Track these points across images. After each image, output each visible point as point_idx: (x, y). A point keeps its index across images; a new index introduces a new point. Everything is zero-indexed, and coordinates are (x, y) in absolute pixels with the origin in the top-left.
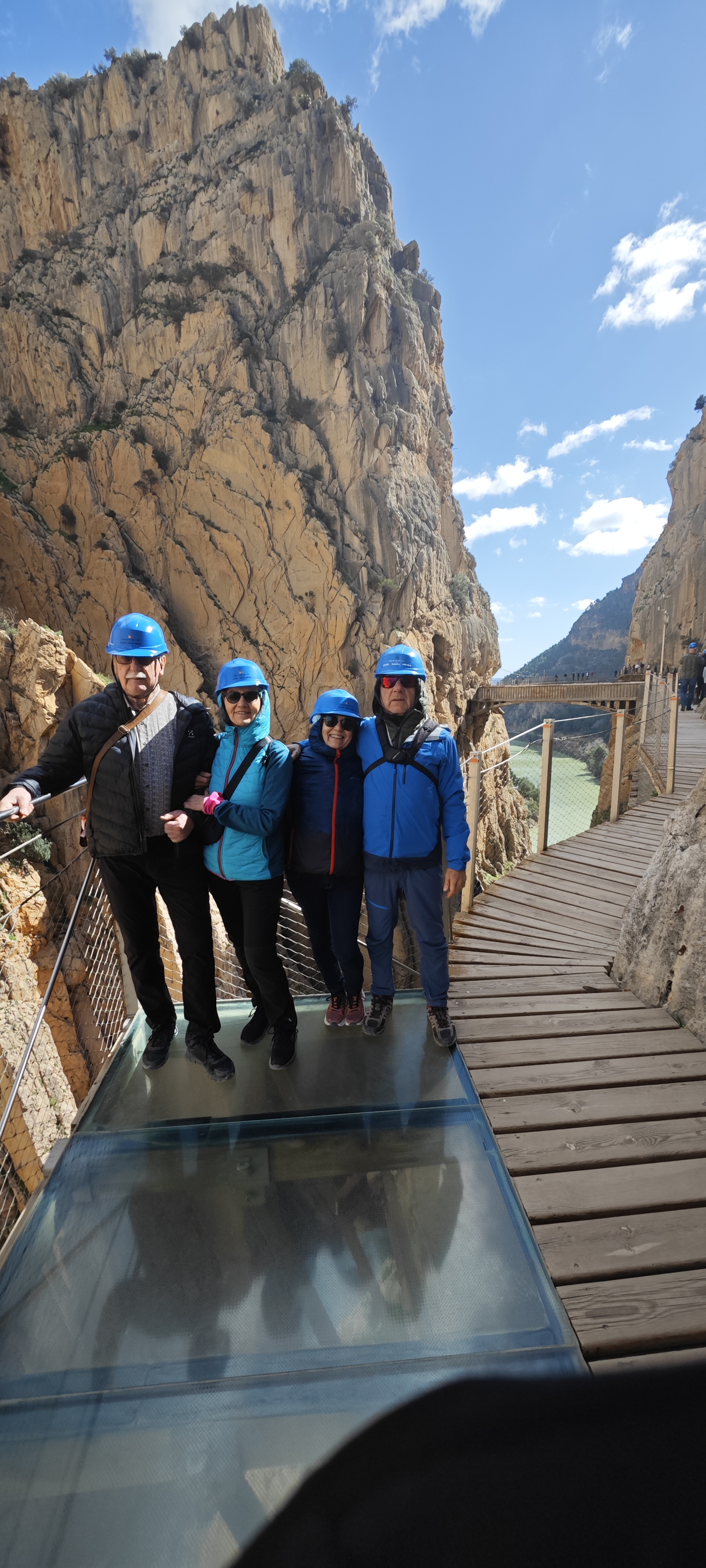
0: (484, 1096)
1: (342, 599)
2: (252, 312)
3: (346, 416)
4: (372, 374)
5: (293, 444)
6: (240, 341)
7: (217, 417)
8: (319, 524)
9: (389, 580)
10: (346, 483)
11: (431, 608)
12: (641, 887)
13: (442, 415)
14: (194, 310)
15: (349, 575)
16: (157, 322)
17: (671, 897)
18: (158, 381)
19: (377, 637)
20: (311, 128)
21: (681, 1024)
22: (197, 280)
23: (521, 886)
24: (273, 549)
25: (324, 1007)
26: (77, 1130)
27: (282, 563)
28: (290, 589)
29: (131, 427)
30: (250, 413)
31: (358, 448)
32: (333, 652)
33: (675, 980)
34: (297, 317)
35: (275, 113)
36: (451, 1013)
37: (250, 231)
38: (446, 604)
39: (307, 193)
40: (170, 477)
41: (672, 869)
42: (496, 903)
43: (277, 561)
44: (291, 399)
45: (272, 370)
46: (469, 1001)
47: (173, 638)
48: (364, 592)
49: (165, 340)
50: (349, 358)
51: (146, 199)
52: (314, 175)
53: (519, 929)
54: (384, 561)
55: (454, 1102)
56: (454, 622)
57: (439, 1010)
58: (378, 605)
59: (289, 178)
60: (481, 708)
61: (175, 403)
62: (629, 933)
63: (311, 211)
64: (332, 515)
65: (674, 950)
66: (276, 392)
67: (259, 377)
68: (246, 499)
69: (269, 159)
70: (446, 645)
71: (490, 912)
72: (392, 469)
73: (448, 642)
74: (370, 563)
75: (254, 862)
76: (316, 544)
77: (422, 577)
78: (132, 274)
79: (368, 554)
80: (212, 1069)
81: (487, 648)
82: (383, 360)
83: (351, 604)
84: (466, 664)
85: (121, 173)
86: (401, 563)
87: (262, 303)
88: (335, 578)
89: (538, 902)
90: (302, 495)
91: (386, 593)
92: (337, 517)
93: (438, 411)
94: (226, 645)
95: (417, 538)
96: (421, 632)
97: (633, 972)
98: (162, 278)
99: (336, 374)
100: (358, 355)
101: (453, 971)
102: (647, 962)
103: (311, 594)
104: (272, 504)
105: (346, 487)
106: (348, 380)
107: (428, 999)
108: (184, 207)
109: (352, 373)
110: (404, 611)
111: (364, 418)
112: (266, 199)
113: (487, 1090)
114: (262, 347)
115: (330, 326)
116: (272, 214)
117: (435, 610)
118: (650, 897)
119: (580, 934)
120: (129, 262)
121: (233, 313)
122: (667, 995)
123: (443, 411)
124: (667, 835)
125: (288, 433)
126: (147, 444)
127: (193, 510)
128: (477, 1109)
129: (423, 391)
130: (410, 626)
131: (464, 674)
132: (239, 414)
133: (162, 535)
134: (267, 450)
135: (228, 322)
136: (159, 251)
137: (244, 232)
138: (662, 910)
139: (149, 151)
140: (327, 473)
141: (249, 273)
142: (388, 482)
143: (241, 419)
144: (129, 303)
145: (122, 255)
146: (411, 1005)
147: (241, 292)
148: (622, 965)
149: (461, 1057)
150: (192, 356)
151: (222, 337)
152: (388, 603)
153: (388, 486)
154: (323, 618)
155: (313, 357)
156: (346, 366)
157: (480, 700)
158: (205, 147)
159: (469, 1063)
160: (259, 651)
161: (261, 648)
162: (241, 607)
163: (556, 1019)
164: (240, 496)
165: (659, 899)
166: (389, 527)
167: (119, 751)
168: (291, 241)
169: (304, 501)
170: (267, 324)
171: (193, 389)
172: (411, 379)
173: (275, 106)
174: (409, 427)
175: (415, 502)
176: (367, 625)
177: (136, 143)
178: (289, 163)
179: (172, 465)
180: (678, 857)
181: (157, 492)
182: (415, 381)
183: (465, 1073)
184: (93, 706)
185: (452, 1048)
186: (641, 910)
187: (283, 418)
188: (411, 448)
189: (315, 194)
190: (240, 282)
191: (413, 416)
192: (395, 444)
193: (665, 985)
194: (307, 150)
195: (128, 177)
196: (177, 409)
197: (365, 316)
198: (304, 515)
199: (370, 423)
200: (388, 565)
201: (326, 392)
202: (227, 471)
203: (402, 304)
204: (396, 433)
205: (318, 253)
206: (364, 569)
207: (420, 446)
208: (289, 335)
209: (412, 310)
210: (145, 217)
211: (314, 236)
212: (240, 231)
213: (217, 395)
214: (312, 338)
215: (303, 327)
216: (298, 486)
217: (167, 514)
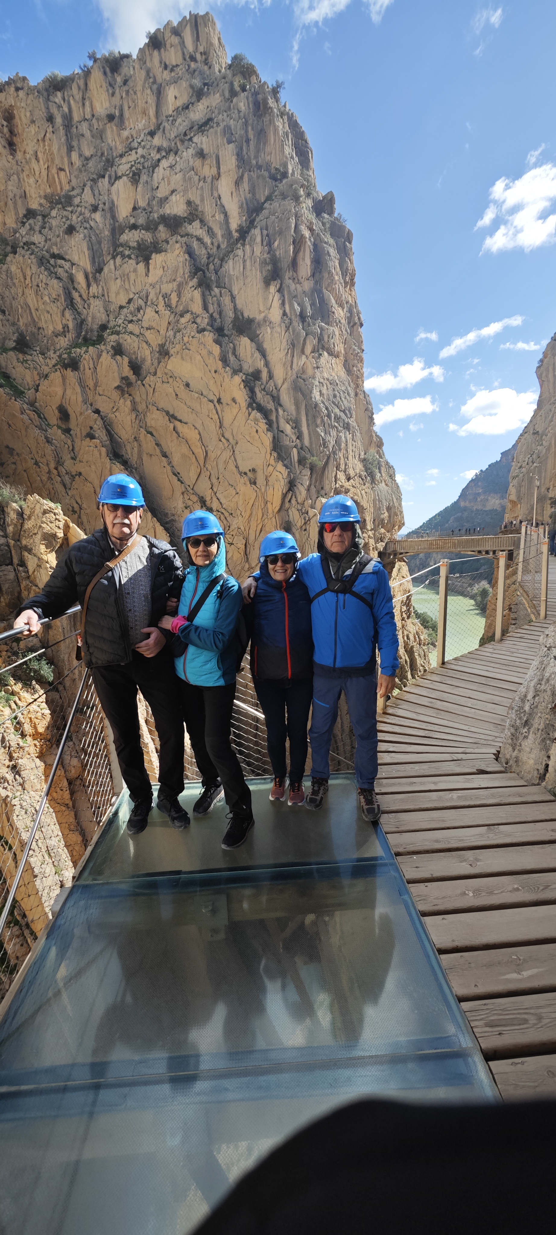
0: (398, 854)
1: (278, 474)
2: (204, 251)
3: (279, 330)
4: (299, 297)
5: (237, 353)
6: (195, 274)
7: (178, 334)
8: (259, 415)
9: (315, 458)
10: (280, 382)
11: (349, 479)
12: (522, 689)
13: (355, 327)
14: (159, 251)
15: (283, 455)
16: (131, 261)
17: (547, 696)
18: (132, 307)
19: (306, 503)
20: (249, 106)
22: (161, 228)
23: (424, 692)
24: (223, 436)
26: (77, 881)
27: (230, 447)
28: (237, 467)
29: (112, 343)
30: (204, 330)
31: (289, 355)
32: (271, 516)
33: (551, 763)
34: (240, 254)
35: (220, 96)
37: (202, 188)
38: (360, 476)
39: (246, 157)
40: (142, 381)
41: (547, 675)
42: (405, 705)
43: (226, 445)
44: (236, 318)
45: (221, 296)
48: (295, 468)
49: (137, 275)
50: (281, 285)
51: (121, 167)
52: (251, 142)
53: (423, 726)
54: (311, 443)
55: (373, 859)
56: (366, 490)
57: (367, 791)
58: (307, 477)
59: (232, 146)
60: (389, 557)
61: (145, 324)
62: (513, 726)
63: (250, 171)
64: (269, 408)
65: (550, 739)
66: (224, 313)
67: (210, 302)
68: (202, 397)
69: (216, 133)
71: (400, 712)
72: (316, 371)
74: (299, 447)
75: (212, 672)
76: (257, 431)
77: (341, 455)
78: (110, 224)
79: (298, 438)
80: (174, 818)
81: (393, 510)
82: (308, 285)
83: (285, 477)
84: (377, 523)
85: (101, 147)
86: (324, 444)
87: (212, 244)
88: (272, 457)
89: (439, 704)
90: (245, 393)
91: (312, 468)
92: (273, 409)
93: (352, 324)
95: (336, 424)
97: (517, 757)
98: (134, 227)
99: (271, 298)
100: (288, 281)
102: (528, 749)
103: (254, 470)
104: (222, 401)
105: (280, 386)
106: (280, 302)
108: (151, 172)
109: (284, 296)
110: (327, 482)
111: (294, 331)
112: (215, 162)
113: (401, 850)
114: (213, 278)
115: (265, 260)
116: (219, 174)
117: (352, 481)
118: (530, 697)
119: (473, 729)
120: (108, 215)
121: (190, 252)
122: (545, 775)
123: (355, 324)
124: (543, 647)
125: (234, 344)
126: (124, 356)
127: (160, 407)
128: (393, 865)
129: (340, 309)
131: (375, 531)
132: (195, 331)
133: (136, 427)
134: (217, 358)
135: (186, 260)
136: (132, 206)
137: (197, 189)
138: (539, 707)
139: (123, 130)
140: (264, 375)
141: (202, 221)
142: (313, 381)
143: (197, 335)
144: (109, 248)
145: (103, 210)
147: (196, 236)
148: (508, 752)
150: (158, 287)
151: (181, 271)
152: (314, 476)
153: (313, 384)
155: (252, 285)
156: (279, 291)
157: (388, 552)
158: (166, 124)
159: (387, 829)
162: (199, 481)
163: (455, 794)
164: (197, 395)
165: (537, 698)
166: (314, 417)
167: (106, 582)
168: (234, 194)
169: (247, 397)
170: (216, 260)
171: (160, 313)
172: (330, 299)
173: (221, 91)
174: (329, 337)
175: (335, 396)
176: (298, 494)
177: (113, 124)
178: (232, 134)
179: (143, 372)
180: (552, 664)
181: (132, 393)
182: (333, 301)
183: (383, 837)
184: (85, 547)
186: (522, 708)
187: (230, 333)
188: (331, 354)
189: (252, 157)
190: (195, 228)
191: (331, 328)
192: (318, 351)
193: (543, 767)
194: (246, 124)
195: (107, 149)
196: (147, 329)
197: (293, 251)
198: (247, 408)
199: (298, 335)
200: (314, 446)
201: (263, 312)
202: (187, 376)
203: (321, 241)
204: (319, 342)
205: (255, 203)
206: (295, 450)
207: (338, 352)
208: (234, 268)
209: (329, 245)
210: (121, 180)
211: (252, 191)
212: (194, 189)
213: (178, 316)
214: (251, 270)
215: (244, 261)
216: (242, 386)
217: (140, 411)
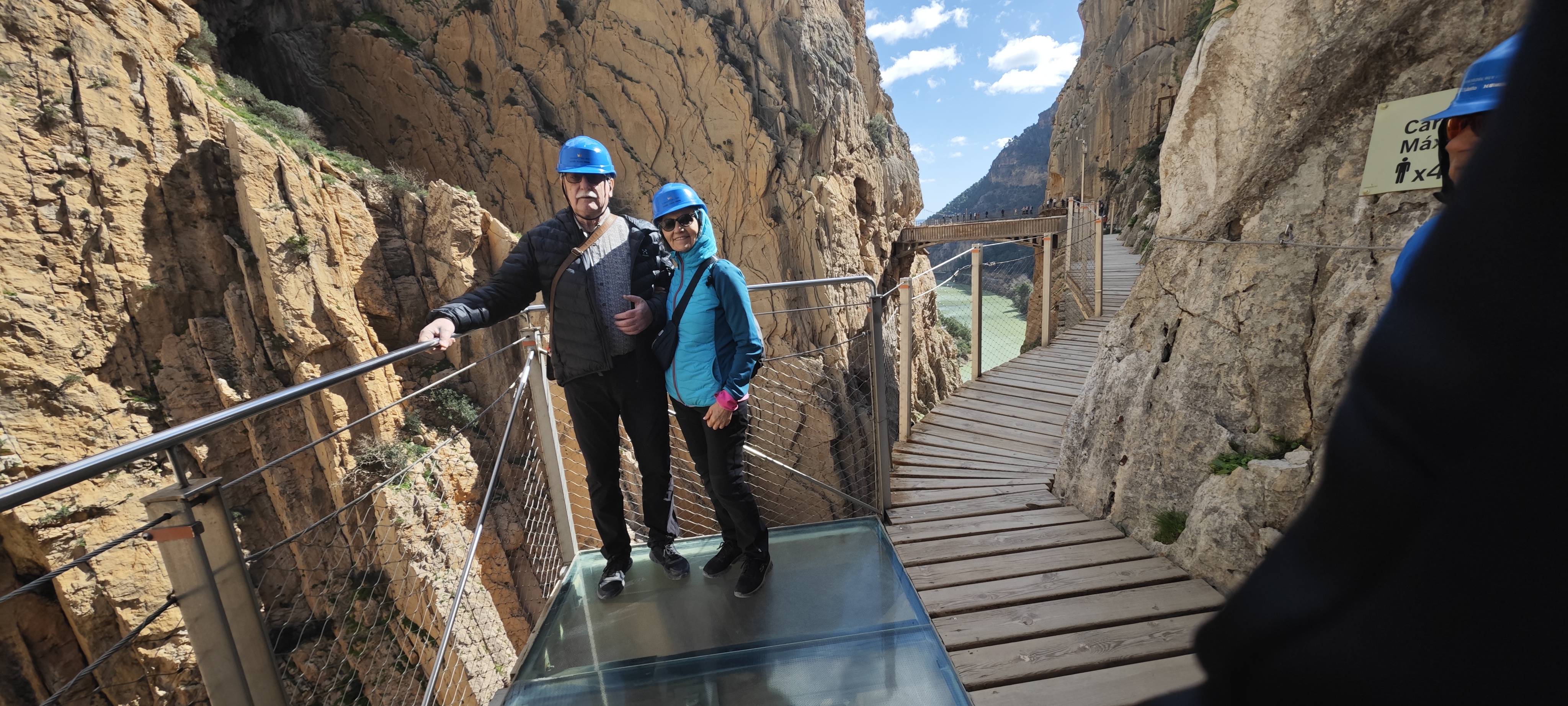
0: (934, 616)
1: (761, 146)
8: (733, 70)
9: (807, 125)
10: (758, 27)
11: (851, 151)
12: (1079, 401)
15: (767, 121)
17: (1110, 408)
19: (798, 183)
21: (1125, 533)
23: (958, 412)
24: (688, 98)
26: (517, 678)
28: (708, 138)
33: (1118, 491)
38: (866, 147)
40: (577, 27)
41: (1109, 381)
42: (935, 430)
43: (693, 110)
46: (913, 526)
48: (782, 137)
53: (959, 454)
54: (802, 105)
55: (903, 623)
56: (874, 165)
58: (798, 150)
60: (906, 249)
62: (1069, 448)
64: (746, 60)
65: (1115, 461)
68: (657, 47)
70: (868, 188)
71: (928, 439)
72: (804, 11)
73: (870, 185)
74: (787, 111)
75: (707, 384)
76: (732, 91)
77: (840, 120)
79: (784, 99)
81: (908, 189)
83: (770, 150)
84: (889, 206)
86: (819, 107)
88: (753, 125)
89: (976, 427)
90: (714, 41)
91: (804, 138)
92: (752, 62)
95: (833, 81)
96: (842, 176)
97: (1075, 486)
101: (895, 498)
102: (1089, 476)
103: (729, 142)
104: (684, 51)
105: (758, 31)
110: (824, 155)
113: (937, 610)
117: (855, 153)
118: (1088, 410)
119: (1019, 455)
122: (1110, 506)
124: (1103, 347)
127: (602, 61)
128: (929, 629)
130: (831, 171)
131: (887, 216)
133: (572, 87)
138: (1101, 422)
140: (738, 17)
142: (801, 25)
146: (856, 534)
148: (1064, 481)
149: (909, 579)
152: (808, 148)
153: (801, 29)
157: (905, 242)
159: (917, 585)
162: (659, 159)
163: (1002, 537)
164: (650, 45)
165: (1097, 411)
166: (805, 71)
167: (574, 270)
169: (716, 47)
175: (829, 44)
176: (788, 171)
179: (578, 15)
180: (1114, 368)
181: (565, 44)
183: (913, 594)
186: (1080, 424)
193: (1108, 496)
198: (718, 62)
200: (806, 109)
202: (636, 19)
206: (781, 114)
216: (709, 32)
217: (577, 66)
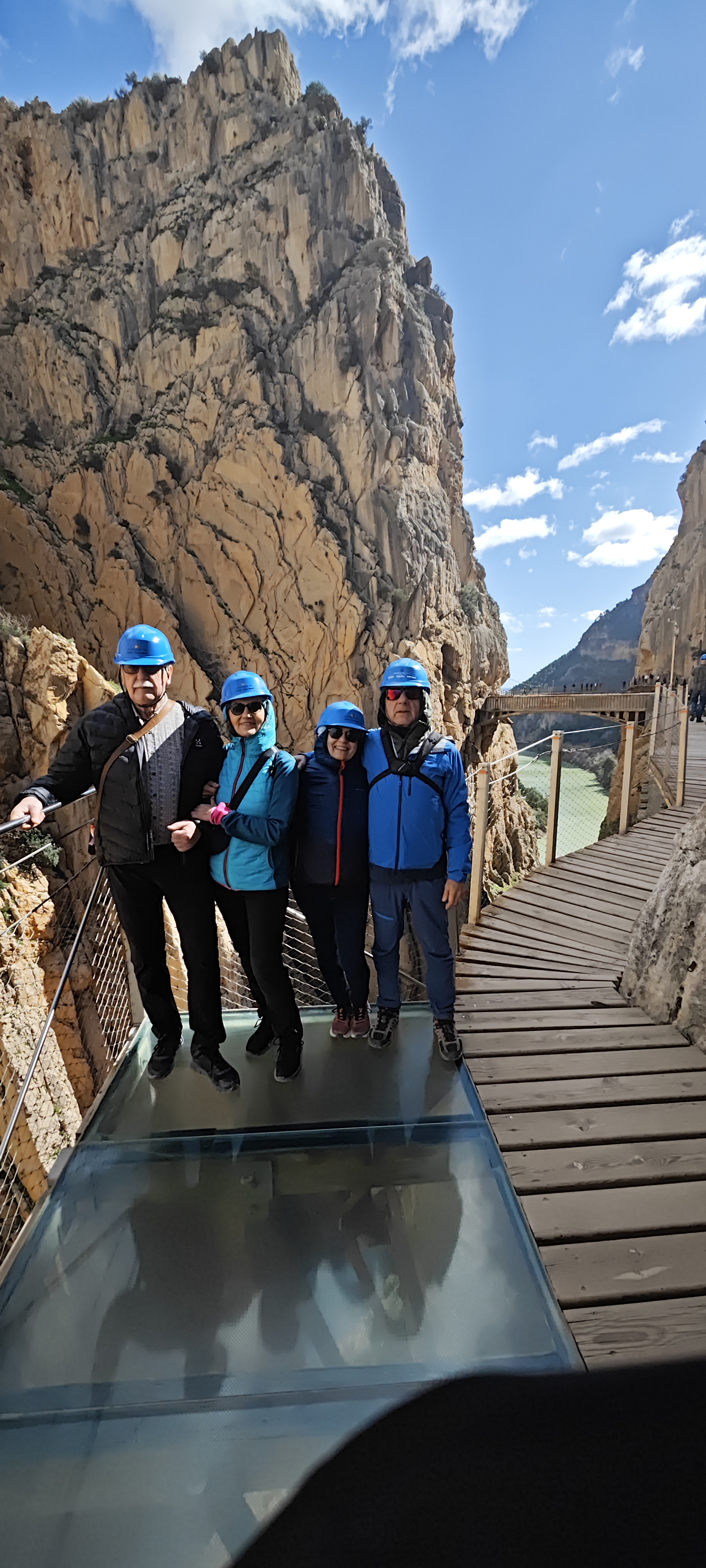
0: (490, 1112)
1: (352, 608)
2: (266, 327)
3: (357, 428)
4: (383, 387)
5: (305, 455)
6: (254, 355)
7: (230, 429)
8: (329, 534)
9: (399, 590)
10: (357, 494)
11: (441, 618)
12: (651, 902)
13: (453, 427)
14: (209, 324)
15: (359, 584)
16: (172, 337)
17: (682, 911)
18: (173, 393)
19: (386, 646)
20: (326, 149)
21: (691, 1041)
22: (212, 295)
23: (529, 898)
24: (284, 559)
25: (330, 1018)
26: (82, 1140)
27: (293, 573)
28: (300, 598)
29: (146, 438)
30: (263, 425)
31: (370, 460)
32: (342, 661)
33: (686, 997)
34: (310, 332)
35: (291, 134)
36: (458, 1027)
37: (265, 248)
38: (455, 614)
39: (321, 211)
40: (183, 488)
41: (682, 884)
42: (503, 915)
43: (288, 571)
44: (304, 410)
45: (285, 383)
46: (475, 1014)
47: (183, 646)
48: (373, 601)
49: (180, 354)
50: (362, 371)
51: (164, 218)
52: (329, 193)
53: (526, 942)
54: (394, 571)
55: (460, 1117)
56: (463, 632)
57: (446, 1024)
58: (388, 614)
59: (304, 197)
60: (490, 718)
61: (189, 415)
62: (638, 948)
63: (326, 229)
64: (343, 525)
65: (684, 966)
66: (288, 405)
67: (272, 390)
68: (258, 509)
69: (285, 178)
70: (455, 656)
71: (497, 924)
72: (403, 480)
73: (457, 652)
74: (379, 574)
75: (260, 872)
76: (327, 554)
77: (432, 587)
78: (148, 289)
80: (217, 1079)
81: (495, 658)
82: (395, 373)
83: (360, 613)
84: (475, 673)
85: (140, 193)
86: (411, 573)
87: (276, 318)
88: (345, 588)
89: (546, 915)
90: (313, 506)
91: (395, 602)
92: (348, 527)
93: (448, 424)
94: (235, 653)
95: (427, 548)
96: (430, 641)
97: (642, 987)
98: (178, 294)
99: (348, 388)
100: (370, 368)
101: (460, 984)
102: (657, 978)
103: (321, 603)
104: (284, 515)
105: (357, 498)
106: (360, 392)
107: (434, 1012)
108: (201, 225)
109: (364, 386)
110: (414, 620)
111: (376, 429)
112: (282, 217)
113: (494, 1106)
114: (276, 360)
115: (343, 341)
116: (287, 231)
117: (444, 619)
118: (660, 911)
119: (588, 948)
120: (146, 278)
121: (247, 327)
122: (677, 1011)
123: (454, 423)
124: (677, 849)
125: (300, 444)
126: (161, 455)
127: (205, 521)
129: (435, 404)
130: (419, 636)
131: (473, 684)
132: (252, 426)
133: (174, 544)
134: (279, 461)
135: (243, 336)
136: (176, 268)
137: (259, 248)
138: (671, 924)
139: (167, 172)
140: (338, 484)
141: (264, 289)
142: (399, 493)
143: (254, 431)
144: (145, 318)
145: (139, 271)
147: (256, 308)
148: (630, 980)
149: (468, 1072)
150: (206, 369)
151: (235, 352)
152: (397, 613)
153: (398, 497)
154: (332, 628)
155: (325, 370)
156: (358, 379)
157: (489, 710)
158: (222, 167)
159: (476, 1078)
160: (268, 660)
161: (270, 656)
162: (251, 616)
163: (564, 1034)
164: (251, 507)
165: (668, 914)
166: (400, 539)
167: (126, 760)
168: (305, 257)
169: (315, 511)
170: (280, 339)
171: (208, 402)
172: (422, 392)
173: (291, 128)
174: (420, 439)
175: (426, 513)
176: (376, 635)
177: (155, 164)
178: (305, 182)
179: (185, 476)
180: (688, 872)
181: (170, 502)
182: (426, 394)
183: (472, 1088)
184: (103, 716)
185: (459, 1063)
186: (650, 925)
187: (295, 430)
188: (422, 460)
189: (329, 211)
190: (255, 298)
191: (423, 428)
192: (406, 456)
193: (675, 1000)
194: (322, 170)
195: (147, 197)
196: (191, 422)
197: (378, 332)
198: (315, 525)
199: (380, 434)
200: (398, 574)
201: (339, 405)
202: (239, 482)
203: (414, 319)
204: (407, 445)
205: (332, 269)
206: (374, 579)
207: (431, 458)
208: (302, 349)
209: (424, 324)
210: (163, 235)
211: (328, 253)
212: (256, 248)
213: (230, 407)
214: (324, 352)
215: (316, 341)
216: (309, 497)
217: (180, 525)
